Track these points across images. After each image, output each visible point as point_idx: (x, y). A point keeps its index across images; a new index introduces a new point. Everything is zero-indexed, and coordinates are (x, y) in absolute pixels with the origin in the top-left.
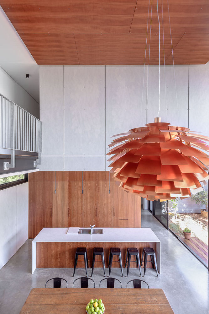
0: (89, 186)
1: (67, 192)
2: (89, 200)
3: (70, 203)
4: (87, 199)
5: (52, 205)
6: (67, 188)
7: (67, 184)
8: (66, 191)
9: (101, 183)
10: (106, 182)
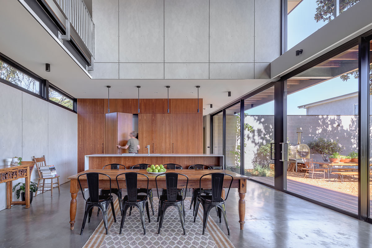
0: (145, 120)
2: (144, 135)
5: (104, 140)
9: (159, 116)
10: (163, 115)
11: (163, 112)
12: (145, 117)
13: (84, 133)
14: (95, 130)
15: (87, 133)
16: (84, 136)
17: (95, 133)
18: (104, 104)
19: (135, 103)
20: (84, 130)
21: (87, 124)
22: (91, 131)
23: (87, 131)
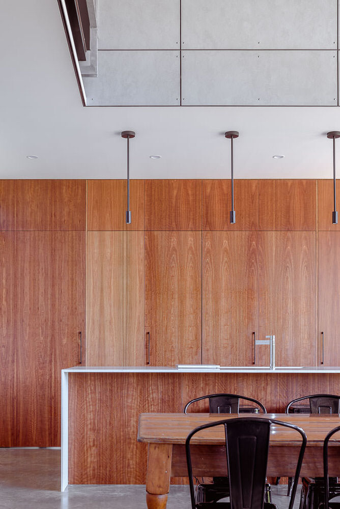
0: (226, 251)
1: (143, 273)
2: (223, 303)
3: (151, 312)
4: (216, 300)
5: (84, 320)
6: (142, 256)
7: (138, 240)
8: (139, 267)
9: (272, 238)
10: (289, 234)
11: (289, 227)
12: (225, 242)
13: (15, 295)
14: (53, 286)
15: (27, 298)
16: (15, 306)
17: (53, 295)
18: (84, 198)
19: (190, 192)
20: (15, 286)
21: (27, 265)
22: (42, 290)
23: (27, 290)
